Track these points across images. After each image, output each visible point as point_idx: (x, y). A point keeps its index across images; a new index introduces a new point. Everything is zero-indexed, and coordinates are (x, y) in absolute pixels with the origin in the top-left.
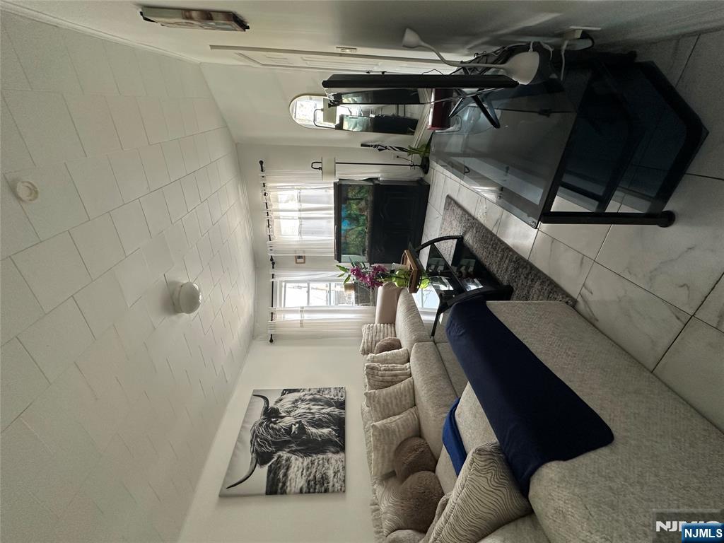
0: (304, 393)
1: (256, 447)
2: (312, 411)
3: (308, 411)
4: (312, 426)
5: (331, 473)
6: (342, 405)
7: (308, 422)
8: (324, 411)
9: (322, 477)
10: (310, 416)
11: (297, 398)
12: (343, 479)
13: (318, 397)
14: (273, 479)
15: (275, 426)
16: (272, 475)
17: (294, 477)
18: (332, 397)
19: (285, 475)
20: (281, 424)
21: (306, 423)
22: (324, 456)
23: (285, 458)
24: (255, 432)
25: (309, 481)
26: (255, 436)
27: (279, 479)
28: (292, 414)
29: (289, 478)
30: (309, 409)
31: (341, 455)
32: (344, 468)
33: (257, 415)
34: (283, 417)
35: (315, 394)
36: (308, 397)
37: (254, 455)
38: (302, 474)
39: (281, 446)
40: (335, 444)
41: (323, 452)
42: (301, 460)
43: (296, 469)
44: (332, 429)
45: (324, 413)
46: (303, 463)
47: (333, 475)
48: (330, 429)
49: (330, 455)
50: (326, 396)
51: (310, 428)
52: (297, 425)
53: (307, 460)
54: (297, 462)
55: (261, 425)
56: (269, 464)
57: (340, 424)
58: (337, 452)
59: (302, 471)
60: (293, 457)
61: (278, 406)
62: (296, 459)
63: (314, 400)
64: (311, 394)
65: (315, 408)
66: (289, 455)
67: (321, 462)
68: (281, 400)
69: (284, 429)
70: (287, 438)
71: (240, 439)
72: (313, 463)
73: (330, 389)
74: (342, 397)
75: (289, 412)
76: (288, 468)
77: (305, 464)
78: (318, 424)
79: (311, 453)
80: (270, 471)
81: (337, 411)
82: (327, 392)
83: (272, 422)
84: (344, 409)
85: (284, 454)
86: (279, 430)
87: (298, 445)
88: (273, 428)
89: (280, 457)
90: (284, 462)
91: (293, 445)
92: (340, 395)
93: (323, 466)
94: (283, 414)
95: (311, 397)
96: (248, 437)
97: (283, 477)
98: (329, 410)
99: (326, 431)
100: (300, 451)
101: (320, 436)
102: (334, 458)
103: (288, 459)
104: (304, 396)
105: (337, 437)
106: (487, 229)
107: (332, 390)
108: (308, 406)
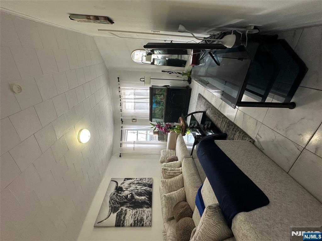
0: (134, 180)
1: (112, 204)
2: (137, 188)
3: (135, 188)
4: (137, 195)
5: (145, 217)
6: (151, 186)
7: (135, 193)
8: (143, 188)
9: (141, 219)
10: (136, 191)
11: (131, 182)
12: (150, 220)
13: (140, 182)
14: (119, 219)
15: (120, 195)
16: (118, 217)
17: (128, 219)
18: (147, 182)
19: (124, 218)
20: (123, 194)
21: (134, 194)
22: (142, 209)
23: (124, 210)
24: (111, 197)
25: (135, 221)
26: (111, 199)
27: (121, 219)
28: (128, 190)
29: (126, 219)
30: (136, 187)
31: (150, 209)
32: (151, 215)
33: (113, 190)
34: (124, 191)
35: (139, 181)
36: (136, 182)
37: (110, 208)
38: (132, 217)
39: (122, 204)
40: (147, 204)
41: (142, 207)
42: (131, 210)
43: (129, 215)
44: (146, 197)
45: (143, 190)
46: (132, 212)
47: (146, 218)
48: (145, 197)
49: (145, 209)
50: (144, 182)
51: (136, 196)
52: (130, 195)
53: (134, 211)
54: (130, 212)
55: (114, 194)
56: (117, 213)
57: (150, 195)
58: (148, 208)
59: (132, 216)
60: (128, 209)
61: (122, 186)
62: (129, 211)
63: (138, 183)
64: (137, 181)
65: (139, 187)
66: (126, 208)
67: (140, 212)
68: (123, 183)
69: (125, 196)
70: (126, 200)
71: (104, 200)
72: (137, 212)
73: (146, 178)
74: (151, 182)
75: (127, 189)
76: (126, 214)
77: (133, 213)
78: (140, 194)
79: (136, 208)
80: (117, 216)
81: (148, 189)
82: (144, 180)
83: (119, 193)
84: (152, 188)
85: (124, 208)
86: (122, 197)
87: (130, 204)
88: (119, 196)
89: (122, 209)
90: (124, 211)
91: (128, 204)
92: (150, 181)
93: (142, 214)
94: (124, 190)
95: (137, 182)
96: (108, 199)
97: (123, 218)
98: (145, 188)
99: (143, 198)
100: (131, 207)
101: (141, 200)
102: (147, 210)
103: (126, 210)
104: (134, 181)
105: (148, 200)
106: (216, 109)
107: (147, 179)
108: (135, 186)
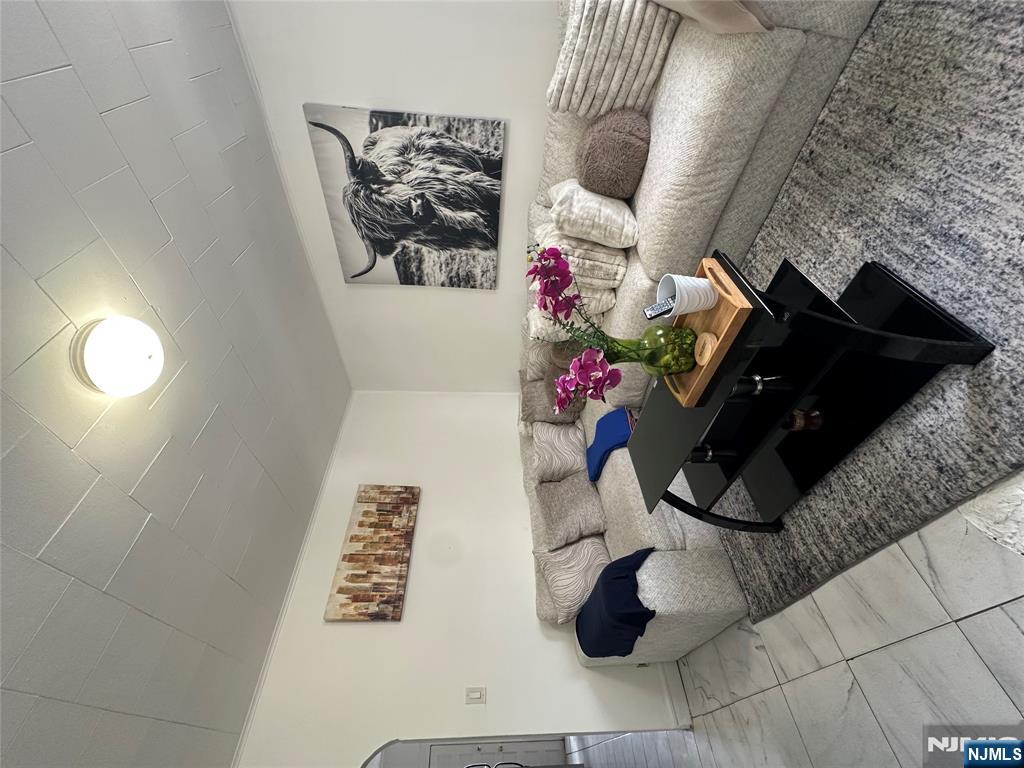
0: (417, 130)
1: (365, 230)
2: (440, 176)
4: (445, 206)
5: (478, 272)
7: (436, 197)
8: (462, 178)
9: (467, 275)
10: (439, 186)
12: (493, 279)
13: (448, 143)
14: (405, 272)
15: (381, 199)
16: (401, 267)
17: (431, 272)
18: (477, 147)
19: (419, 268)
20: (391, 196)
21: (433, 199)
22: (469, 252)
23: (412, 248)
24: (351, 206)
25: (451, 277)
26: (357, 216)
27: (412, 273)
28: (405, 178)
29: (425, 272)
30: (436, 171)
31: (491, 253)
32: (495, 268)
34: (390, 184)
35: (441, 135)
36: (430, 143)
37: (367, 242)
38: (441, 270)
39: (403, 232)
40: (483, 237)
41: (467, 246)
43: (432, 263)
44: (479, 213)
46: (439, 257)
47: (480, 274)
48: (475, 214)
50: (465, 143)
51: (442, 209)
52: (419, 201)
53: (445, 255)
54: (432, 256)
55: (356, 193)
57: (491, 205)
58: (486, 249)
59: (441, 267)
61: (372, 157)
62: (429, 252)
63: (439, 150)
64: (433, 135)
65: (446, 170)
67: (464, 258)
69: (400, 206)
70: (408, 221)
71: (333, 217)
72: (453, 258)
73: (471, 122)
75: (398, 174)
76: (421, 261)
77: (443, 258)
78: (455, 202)
80: (397, 263)
81: (486, 181)
82: (465, 132)
83: (373, 191)
84: (498, 177)
86: (391, 207)
87: (427, 233)
88: (378, 202)
90: (413, 254)
91: (419, 232)
92: (493, 144)
93: (468, 264)
94: (389, 178)
95: (433, 142)
97: (417, 271)
98: (471, 177)
99: (468, 215)
100: (431, 241)
101: (460, 223)
102: (483, 256)
103: (417, 251)
104: (419, 136)
105: (486, 227)
107: (477, 127)
